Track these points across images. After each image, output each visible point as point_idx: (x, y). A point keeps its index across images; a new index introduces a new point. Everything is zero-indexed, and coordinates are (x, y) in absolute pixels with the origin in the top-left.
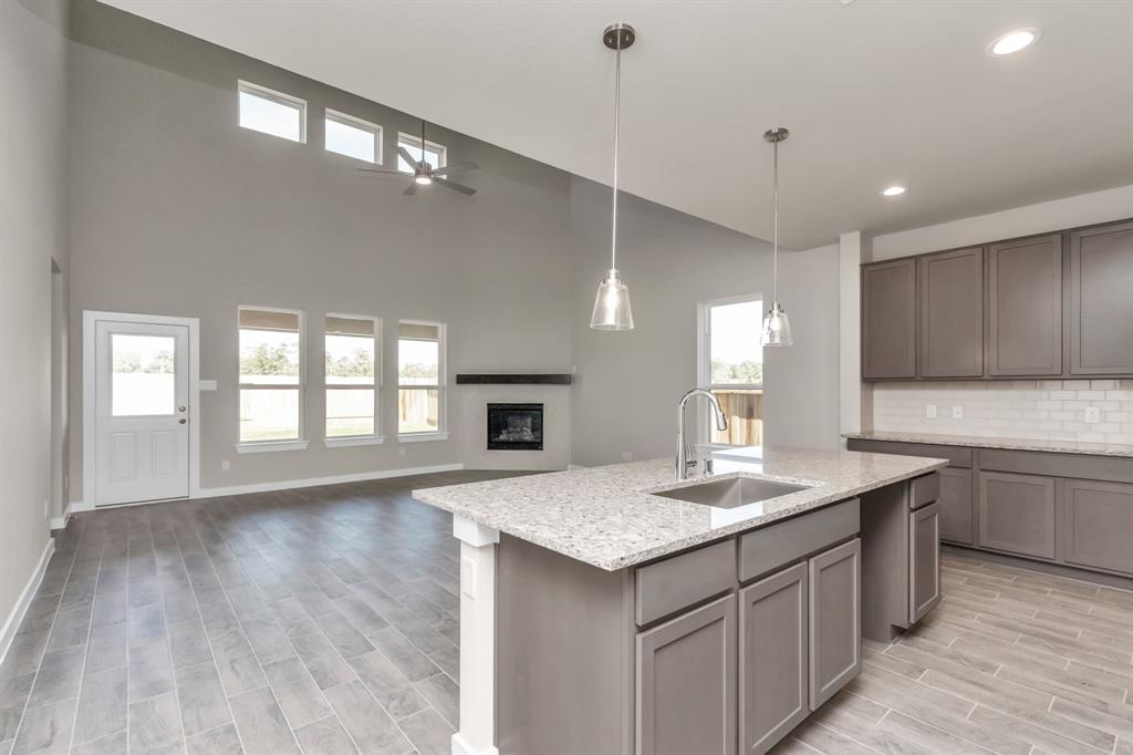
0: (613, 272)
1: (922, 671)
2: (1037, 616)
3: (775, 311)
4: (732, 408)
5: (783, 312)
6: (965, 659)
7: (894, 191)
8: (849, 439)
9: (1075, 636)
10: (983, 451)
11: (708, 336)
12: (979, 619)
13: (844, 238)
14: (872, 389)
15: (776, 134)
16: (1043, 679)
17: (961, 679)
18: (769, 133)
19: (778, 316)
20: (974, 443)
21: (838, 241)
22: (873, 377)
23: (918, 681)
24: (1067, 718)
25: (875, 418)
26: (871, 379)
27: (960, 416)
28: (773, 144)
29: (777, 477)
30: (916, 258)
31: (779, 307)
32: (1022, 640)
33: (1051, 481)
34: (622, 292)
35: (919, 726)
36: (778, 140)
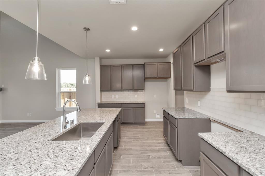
0: (36, 58)
1: (121, 156)
2: (133, 134)
3: (87, 75)
4: (65, 96)
5: (89, 75)
6: (127, 149)
7: (108, 51)
8: (98, 104)
9: (139, 136)
10: (122, 104)
11: (60, 78)
12: (126, 138)
13: (96, 58)
14: (102, 92)
15: (87, 29)
16: (138, 148)
17: (128, 154)
18: (85, 28)
19: (88, 76)
20: (121, 103)
21: (95, 59)
22: (103, 90)
23: (121, 159)
24: (144, 155)
25: (102, 98)
26: (102, 90)
27: (117, 97)
28: (86, 32)
29: (92, 121)
30: (111, 65)
31: (88, 74)
32: (133, 141)
33: (132, 108)
34: (41, 66)
35: (125, 171)
36: (87, 31)
